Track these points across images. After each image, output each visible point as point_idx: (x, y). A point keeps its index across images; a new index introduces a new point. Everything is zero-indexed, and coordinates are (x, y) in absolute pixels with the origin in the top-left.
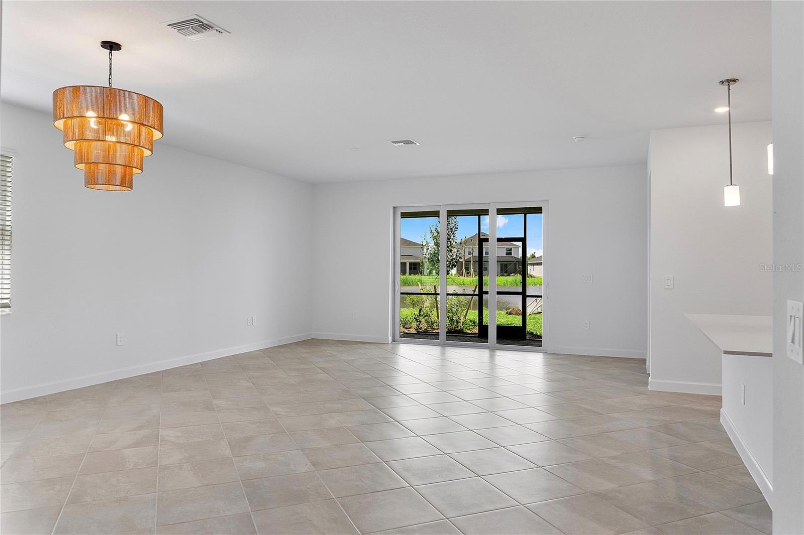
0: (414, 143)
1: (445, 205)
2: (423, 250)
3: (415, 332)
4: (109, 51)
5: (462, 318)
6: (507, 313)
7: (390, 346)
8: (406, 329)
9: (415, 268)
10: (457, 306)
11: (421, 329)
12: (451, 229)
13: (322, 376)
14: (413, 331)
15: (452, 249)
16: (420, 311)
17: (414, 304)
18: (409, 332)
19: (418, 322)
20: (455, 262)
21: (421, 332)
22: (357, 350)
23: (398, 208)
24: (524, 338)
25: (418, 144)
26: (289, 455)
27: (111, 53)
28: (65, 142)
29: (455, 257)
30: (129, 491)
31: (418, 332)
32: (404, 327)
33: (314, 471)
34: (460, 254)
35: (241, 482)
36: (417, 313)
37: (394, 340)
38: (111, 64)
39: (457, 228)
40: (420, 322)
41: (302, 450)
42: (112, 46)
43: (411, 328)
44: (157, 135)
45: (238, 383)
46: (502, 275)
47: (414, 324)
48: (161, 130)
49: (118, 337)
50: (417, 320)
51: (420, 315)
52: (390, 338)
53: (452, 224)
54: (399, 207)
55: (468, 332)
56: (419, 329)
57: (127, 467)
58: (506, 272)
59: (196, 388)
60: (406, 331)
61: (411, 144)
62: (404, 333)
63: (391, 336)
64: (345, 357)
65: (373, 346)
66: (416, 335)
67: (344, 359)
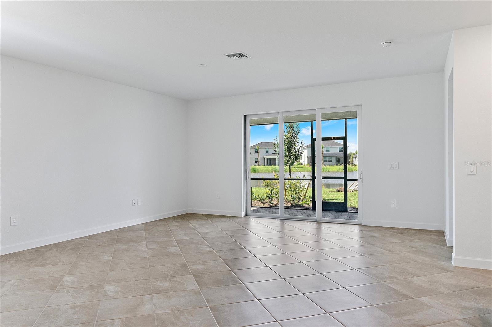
0: (245, 56)
1: (282, 112)
5: (302, 195)
6: (337, 191)
7: (243, 219)
8: (263, 203)
10: (299, 187)
11: (272, 204)
12: (295, 133)
13: (174, 249)
14: (267, 205)
15: (296, 147)
16: (271, 191)
17: (267, 186)
18: (264, 206)
19: (270, 199)
20: (298, 156)
21: (273, 206)
23: (247, 116)
24: (346, 211)
25: (249, 57)
29: (298, 153)
31: (271, 206)
34: (301, 150)
36: (270, 192)
37: (246, 214)
39: (299, 132)
40: (272, 199)
43: (266, 203)
46: (336, 165)
47: (268, 200)
49: (12, 219)
52: (243, 214)
53: (296, 130)
54: (249, 115)
55: (306, 206)
56: (271, 204)
58: (339, 163)
60: (262, 205)
61: (243, 58)
62: (260, 207)
63: (244, 211)
64: (203, 230)
65: (229, 219)
66: (268, 209)
67: (201, 231)
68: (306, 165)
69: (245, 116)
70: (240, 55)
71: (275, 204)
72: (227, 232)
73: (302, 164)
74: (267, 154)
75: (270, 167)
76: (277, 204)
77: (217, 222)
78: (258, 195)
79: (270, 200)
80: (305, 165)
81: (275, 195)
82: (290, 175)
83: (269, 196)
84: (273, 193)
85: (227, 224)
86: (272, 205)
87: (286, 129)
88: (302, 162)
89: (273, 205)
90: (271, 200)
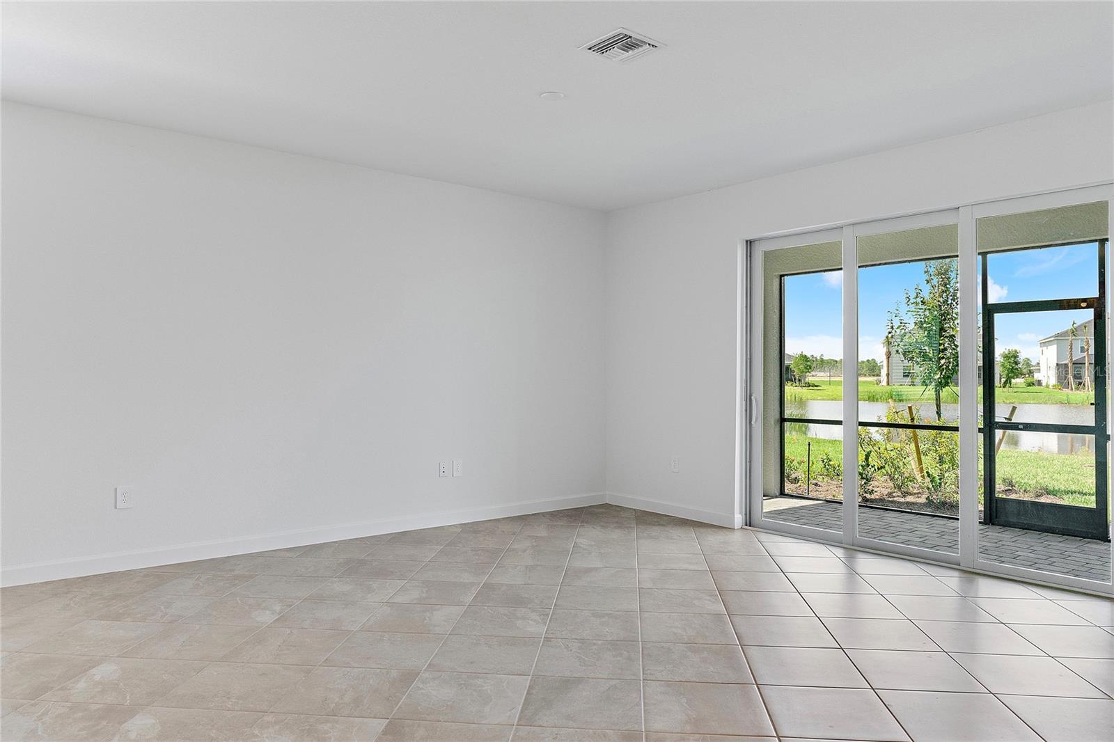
0: (645, 43)
1: (853, 224)
7: (737, 537)
11: (871, 492)
16: (869, 457)
19: (862, 478)
21: (872, 501)
23: (756, 243)
25: (666, 48)
37: (749, 522)
52: (739, 519)
54: (760, 240)
56: (866, 492)
61: (642, 49)
62: (826, 500)
63: (741, 513)
68: (1050, 387)
69: (750, 243)
70: (628, 43)
73: (1039, 383)
80: (1047, 386)
81: (878, 469)
82: (937, 413)
85: (671, 547)
87: (928, 282)
88: (1039, 379)
89: (873, 497)
90: (865, 483)
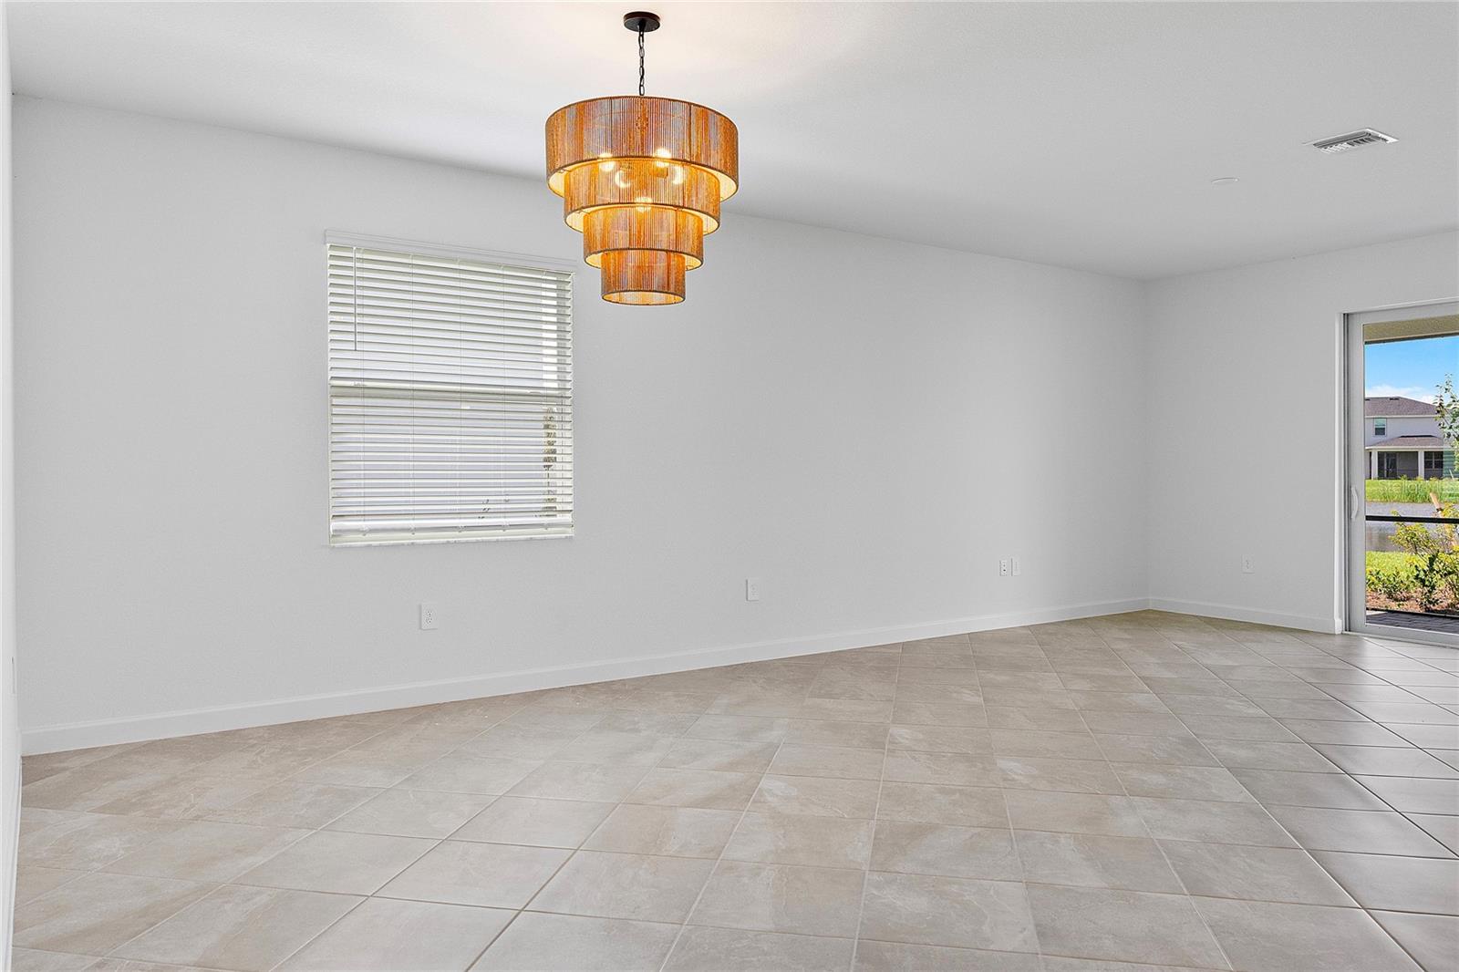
2: (1443, 416)
3: (1418, 610)
4: (638, 33)
7: (1338, 641)
8: (1396, 600)
9: (1440, 465)
11: (1434, 603)
13: (1144, 698)
14: (1412, 607)
16: (1432, 560)
17: (1415, 545)
18: (1401, 609)
19: (1424, 585)
21: (1436, 611)
22: (1248, 644)
23: (1355, 316)
25: (1391, 140)
26: (992, 892)
27: (642, 36)
28: (567, 214)
30: (639, 907)
31: (1428, 610)
32: (1390, 596)
33: (1037, 954)
35: (856, 941)
36: (1424, 565)
37: (1349, 627)
38: (642, 58)
40: (1433, 587)
41: (1029, 885)
42: (643, 22)
43: (1408, 599)
44: (726, 186)
45: (955, 695)
47: (1417, 591)
48: (734, 175)
49: (749, 585)
50: (1423, 581)
51: (1432, 570)
52: (1339, 625)
54: (1360, 313)
56: (1430, 602)
57: (666, 850)
59: (872, 696)
60: (1394, 606)
61: (1372, 143)
62: (1387, 610)
63: (1340, 617)
64: (1214, 658)
65: (1289, 638)
66: (1420, 618)
67: (1208, 662)
69: (1347, 316)
70: (1361, 139)
71: (1445, 604)
72: (1298, 672)
74: (1380, 438)
75: (1395, 483)
76: (1452, 605)
77: (1252, 641)
78: (1374, 573)
79: (1426, 589)
81: (1445, 575)
83: (1422, 575)
84: (1435, 567)
85: (1291, 650)
86: (1433, 608)
89: (1436, 607)
90: (1429, 592)
